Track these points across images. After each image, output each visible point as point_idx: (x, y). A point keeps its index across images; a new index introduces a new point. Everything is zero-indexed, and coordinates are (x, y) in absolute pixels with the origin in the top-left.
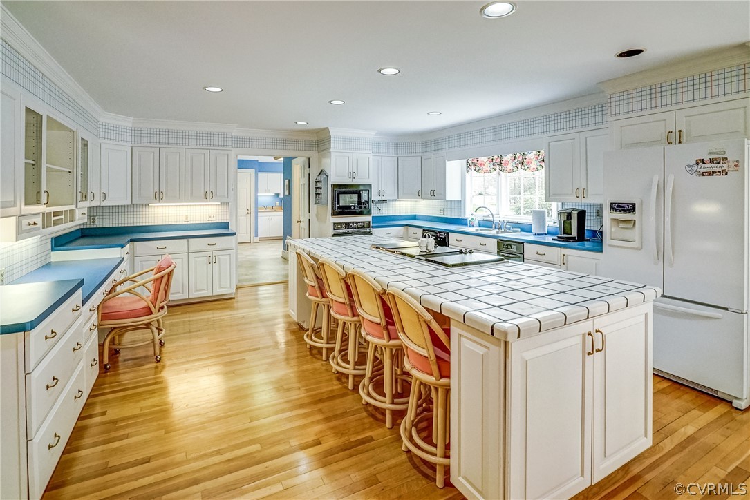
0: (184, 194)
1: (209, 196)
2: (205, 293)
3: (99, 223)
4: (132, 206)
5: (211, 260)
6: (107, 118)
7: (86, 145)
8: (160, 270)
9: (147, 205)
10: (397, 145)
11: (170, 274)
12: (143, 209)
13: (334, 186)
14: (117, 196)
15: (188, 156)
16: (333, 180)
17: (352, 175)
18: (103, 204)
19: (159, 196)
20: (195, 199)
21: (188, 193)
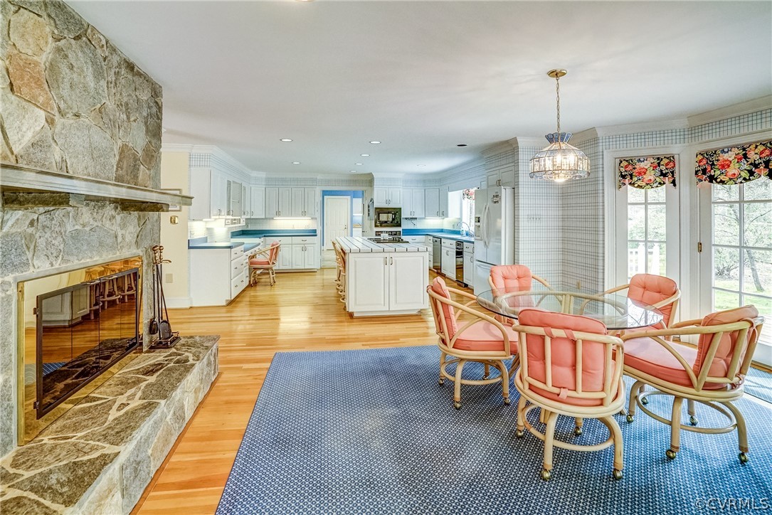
0: (291, 214)
1: (304, 214)
2: (301, 267)
3: (250, 228)
4: (265, 219)
5: (304, 249)
6: (254, 174)
7: (245, 189)
8: (273, 245)
9: (273, 219)
10: (424, 181)
11: (277, 248)
12: (271, 221)
13: (376, 208)
14: (259, 214)
15: (293, 192)
16: (376, 205)
17: (388, 202)
18: (252, 217)
19: (278, 214)
20: (297, 215)
21: (293, 213)
